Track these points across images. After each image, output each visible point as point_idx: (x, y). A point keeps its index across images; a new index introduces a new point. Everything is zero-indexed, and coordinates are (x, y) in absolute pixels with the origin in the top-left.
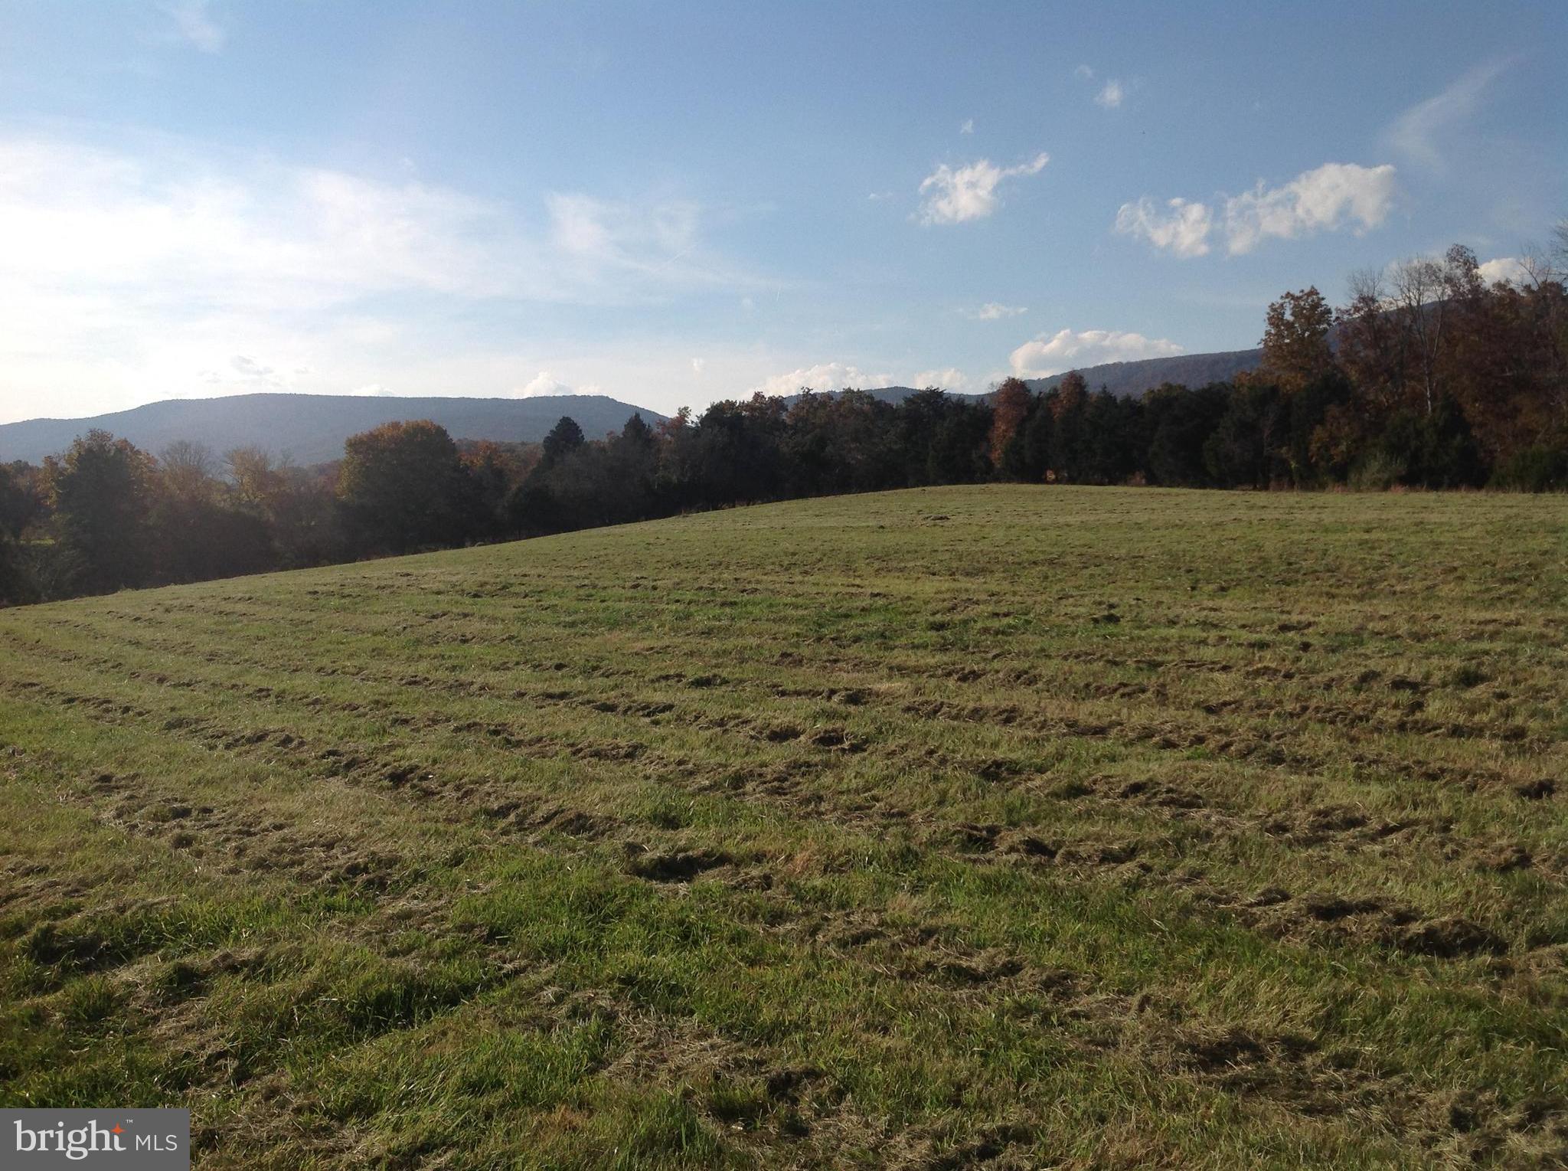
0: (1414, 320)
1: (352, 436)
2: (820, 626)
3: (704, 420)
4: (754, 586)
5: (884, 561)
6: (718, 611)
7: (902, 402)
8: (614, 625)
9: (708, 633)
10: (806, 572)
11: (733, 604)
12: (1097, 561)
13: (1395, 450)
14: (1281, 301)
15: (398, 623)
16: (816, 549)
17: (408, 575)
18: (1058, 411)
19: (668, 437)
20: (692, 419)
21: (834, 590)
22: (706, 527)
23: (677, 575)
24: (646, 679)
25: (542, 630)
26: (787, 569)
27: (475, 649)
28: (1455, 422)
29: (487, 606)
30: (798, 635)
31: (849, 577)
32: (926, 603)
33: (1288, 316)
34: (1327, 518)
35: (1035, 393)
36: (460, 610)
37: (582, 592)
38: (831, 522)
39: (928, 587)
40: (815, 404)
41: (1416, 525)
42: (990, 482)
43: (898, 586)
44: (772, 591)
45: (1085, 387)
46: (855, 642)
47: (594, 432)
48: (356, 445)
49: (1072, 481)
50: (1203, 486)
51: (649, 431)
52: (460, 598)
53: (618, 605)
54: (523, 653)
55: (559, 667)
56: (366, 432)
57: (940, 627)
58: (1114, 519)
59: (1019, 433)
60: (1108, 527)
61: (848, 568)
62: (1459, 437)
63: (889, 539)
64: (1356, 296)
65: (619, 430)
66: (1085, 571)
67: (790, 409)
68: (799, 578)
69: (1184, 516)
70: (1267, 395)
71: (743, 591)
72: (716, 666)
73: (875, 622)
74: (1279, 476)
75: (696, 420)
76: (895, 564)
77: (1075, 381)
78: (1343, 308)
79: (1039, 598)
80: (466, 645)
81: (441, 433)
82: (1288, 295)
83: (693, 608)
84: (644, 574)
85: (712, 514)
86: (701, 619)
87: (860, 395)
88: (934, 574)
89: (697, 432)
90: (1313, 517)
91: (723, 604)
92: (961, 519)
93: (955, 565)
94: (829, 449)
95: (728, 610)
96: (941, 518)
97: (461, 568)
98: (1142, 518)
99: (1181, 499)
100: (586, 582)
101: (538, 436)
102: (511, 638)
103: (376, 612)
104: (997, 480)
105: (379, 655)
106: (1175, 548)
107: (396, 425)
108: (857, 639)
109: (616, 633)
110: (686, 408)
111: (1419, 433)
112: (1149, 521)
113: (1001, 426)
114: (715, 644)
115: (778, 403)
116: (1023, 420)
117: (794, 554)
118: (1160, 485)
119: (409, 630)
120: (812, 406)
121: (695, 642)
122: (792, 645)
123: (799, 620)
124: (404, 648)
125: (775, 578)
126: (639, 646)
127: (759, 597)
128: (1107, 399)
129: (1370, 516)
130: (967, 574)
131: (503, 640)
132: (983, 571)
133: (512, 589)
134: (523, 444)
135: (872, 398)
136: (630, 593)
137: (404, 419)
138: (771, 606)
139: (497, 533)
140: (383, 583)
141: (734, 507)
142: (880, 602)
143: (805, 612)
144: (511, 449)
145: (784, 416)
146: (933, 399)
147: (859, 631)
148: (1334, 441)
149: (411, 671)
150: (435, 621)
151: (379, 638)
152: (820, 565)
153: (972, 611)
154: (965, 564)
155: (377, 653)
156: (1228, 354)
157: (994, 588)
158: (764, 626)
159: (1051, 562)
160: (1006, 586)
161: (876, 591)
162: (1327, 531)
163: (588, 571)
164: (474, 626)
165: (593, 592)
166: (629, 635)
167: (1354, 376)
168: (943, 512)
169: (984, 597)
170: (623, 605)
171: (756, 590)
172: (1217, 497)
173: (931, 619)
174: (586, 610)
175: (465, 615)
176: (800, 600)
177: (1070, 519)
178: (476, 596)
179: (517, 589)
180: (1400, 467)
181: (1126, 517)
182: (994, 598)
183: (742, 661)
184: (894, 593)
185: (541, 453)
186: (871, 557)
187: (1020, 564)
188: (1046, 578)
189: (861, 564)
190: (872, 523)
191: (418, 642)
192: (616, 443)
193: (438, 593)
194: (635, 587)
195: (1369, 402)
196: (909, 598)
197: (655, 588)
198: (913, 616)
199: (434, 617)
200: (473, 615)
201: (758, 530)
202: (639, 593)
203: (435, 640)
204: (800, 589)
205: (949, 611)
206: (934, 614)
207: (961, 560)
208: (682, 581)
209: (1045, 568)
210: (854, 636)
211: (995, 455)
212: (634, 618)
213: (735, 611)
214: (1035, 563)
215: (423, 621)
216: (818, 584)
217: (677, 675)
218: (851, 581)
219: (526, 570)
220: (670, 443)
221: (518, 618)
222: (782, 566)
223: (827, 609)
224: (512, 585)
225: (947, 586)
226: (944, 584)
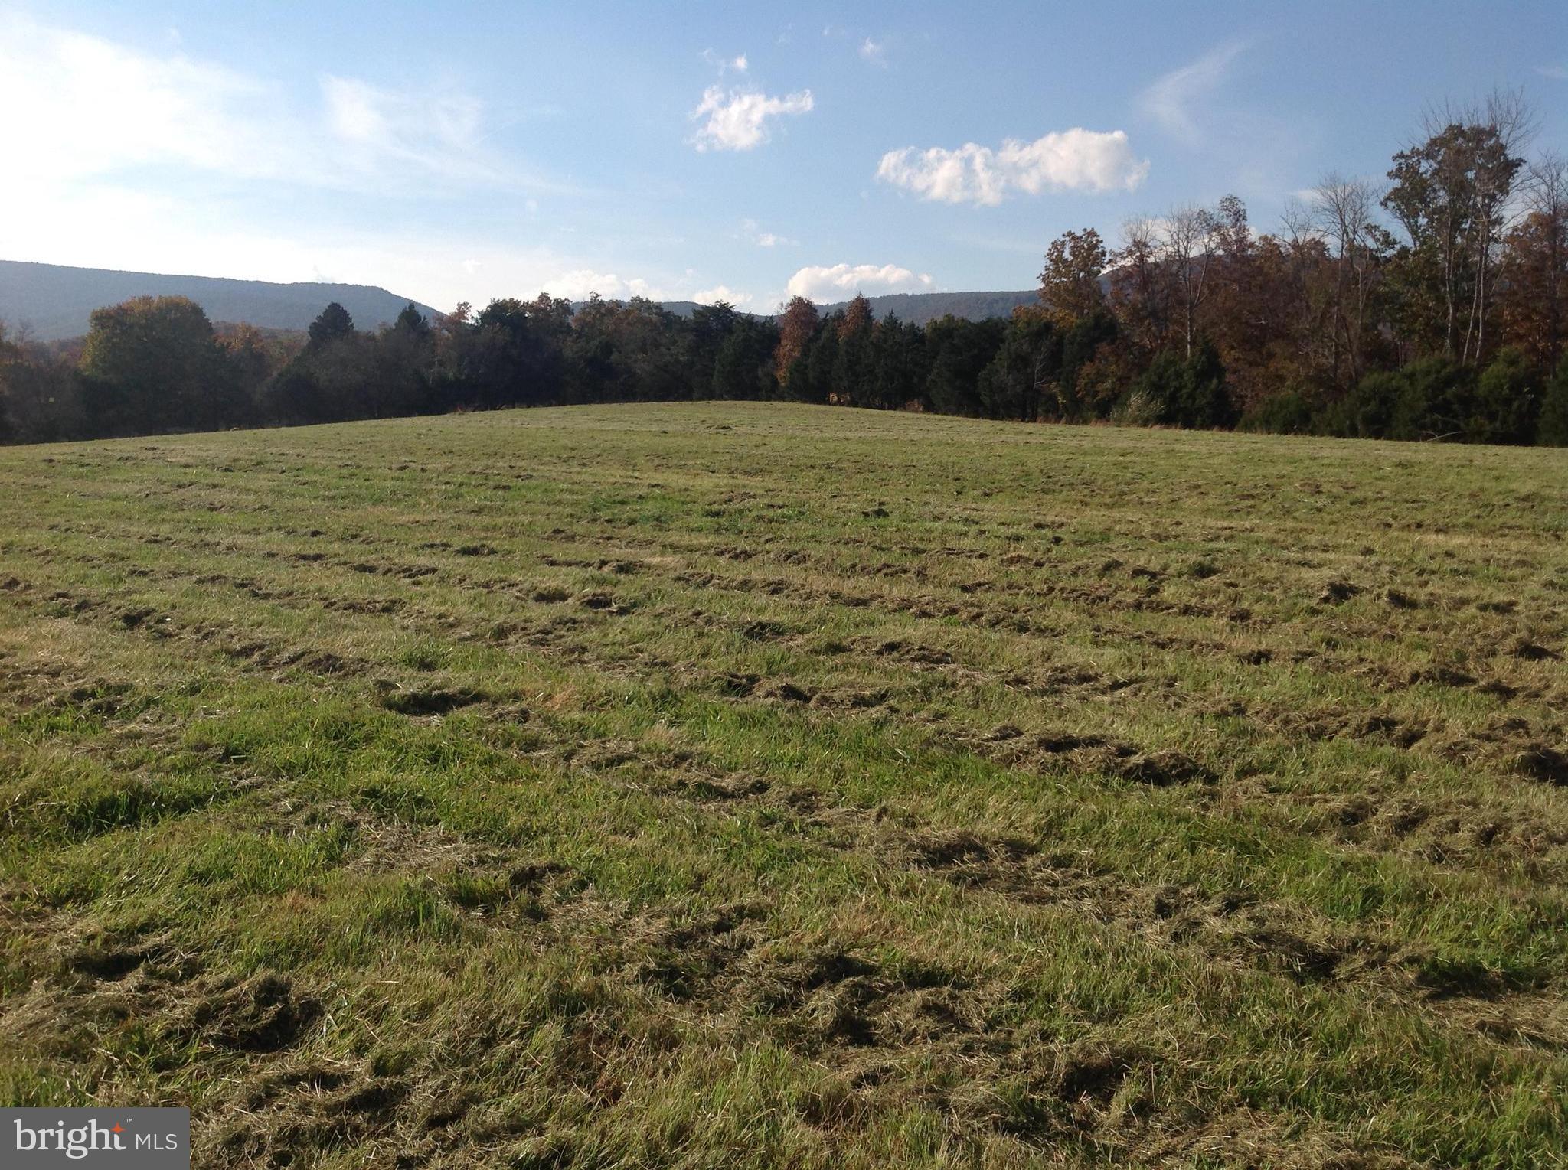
0: (1181, 266)
1: (98, 309)
2: (595, 510)
3: (484, 316)
4: (529, 473)
5: (663, 459)
6: (489, 493)
7: (691, 316)
8: (378, 501)
9: (479, 511)
10: (584, 465)
11: (505, 488)
12: (872, 468)
13: (1156, 388)
14: (1062, 239)
15: (140, 490)
16: (597, 446)
17: (154, 449)
18: (843, 333)
19: (445, 332)
20: (472, 317)
21: (612, 480)
22: (482, 424)
23: (446, 461)
24: (410, 546)
25: (299, 502)
26: (564, 461)
27: (223, 516)
28: (1211, 367)
29: (240, 479)
30: (572, 516)
31: (628, 470)
32: (703, 494)
33: (1067, 255)
34: (1087, 444)
35: (821, 315)
36: (209, 481)
37: (344, 471)
38: (615, 426)
39: (707, 482)
40: (603, 310)
41: (1168, 452)
42: (775, 400)
43: (676, 480)
44: (548, 478)
45: (870, 311)
46: (630, 524)
47: (364, 322)
48: (102, 319)
49: (854, 403)
50: (976, 415)
51: (425, 324)
52: (209, 471)
53: (383, 484)
54: (276, 520)
55: (315, 534)
56: (114, 305)
57: (718, 514)
58: (891, 435)
59: (805, 353)
60: (884, 441)
61: (628, 461)
62: (1215, 381)
63: (670, 443)
64: (1130, 240)
65: (392, 318)
66: (859, 476)
67: (576, 312)
68: (578, 469)
69: (956, 437)
70: (1042, 331)
71: (517, 477)
72: (485, 538)
73: (651, 508)
74: (1047, 411)
75: (476, 315)
76: (675, 462)
77: (862, 306)
78: (1117, 251)
79: (814, 495)
80: (215, 513)
81: (197, 311)
82: (1069, 234)
83: (463, 490)
84: (413, 459)
85: (489, 413)
86: (472, 499)
87: (648, 305)
88: (713, 472)
89: (475, 330)
90: (1075, 442)
91: (496, 488)
92: (743, 429)
93: (734, 465)
94: (614, 357)
95: (500, 493)
96: (724, 428)
97: (213, 446)
98: (917, 436)
99: (955, 424)
100: (349, 463)
101: (302, 326)
102: (263, 508)
103: (116, 481)
104: (781, 398)
105: (117, 516)
106: (945, 459)
107: (147, 300)
108: (632, 522)
109: (380, 507)
110: (465, 304)
111: (1179, 375)
112: (924, 438)
113: (786, 345)
114: (486, 520)
115: (563, 306)
116: (810, 340)
117: (573, 449)
118: (936, 413)
119: (152, 497)
120: (598, 312)
121: (463, 518)
122: (567, 524)
123: (575, 503)
124: (146, 512)
125: (551, 468)
126: (405, 518)
127: (533, 482)
128: (892, 323)
129: (1126, 444)
130: (746, 473)
131: (255, 510)
132: (762, 471)
133: (268, 466)
134: (287, 331)
135: (661, 309)
136: (397, 474)
137: (156, 294)
138: (546, 490)
139: (253, 419)
140: (126, 455)
141: (514, 407)
142: (657, 491)
143: (580, 497)
144: (273, 335)
145: (570, 320)
146: (722, 312)
147: (635, 515)
148: (1101, 376)
149: (153, 530)
150: (181, 491)
151: (118, 504)
152: (599, 459)
153: (748, 503)
154: (745, 465)
155: (116, 515)
156: (1008, 293)
157: (771, 485)
158: (537, 507)
159: (829, 467)
160: (783, 484)
161: (654, 482)
162: (1086, 453)
163: (351, 454)
164: (224, 496)
165: (357, 471)
166: (394, 509)
167: (1122, 317)
168: (726, 423)
169: (761, 492)
170: (389, 484)
171: (531, 476)
172: (986, 424)
173: (707, 507)
174: (348, 487)
175: (215, 486)
176: (576, 487)
177: (850, 435)
178: (227, 470)
179: (273, 466)
180: (1158, 406)
181: (902, 435)
182: (770, 493)
183: (512, 535)
184: (673, 485)
185: (306, 340)
186: (652, 455)
187: (797, 467)
188: (822, 479)
189: (640, 460)
190: (654, 428)
191: (162, 508)
192: (388, 334)
193: (187, 466)
194: (402, 468)
195: (1135, 344)
196: (686, 490)
197: (423, 470)
198: (690, 505)
199: (180, 487)
200: (223, 486)
201: (538, 429)
202: (405, 474)
203: (181, 506)
204: (577, 478)
205: (726, 502)
206: (710, 504)
207: (740, 461)
208: (454, 466)
209: (822, 472)
210: (629, 519)
211: (781, 374)
212: (400, 496)
213: (508, 494)
214: (813, 467)
215: (167, 490)
216: (595, 475)
217: (443, 545)
218: (630, 473)
219: (285, 450)
220: (448, 339)
221: (273, 491)
222: (560, 458)
223: (604, 496)
224: (267, 462)
225: (725, 481)
226: (723, 480)
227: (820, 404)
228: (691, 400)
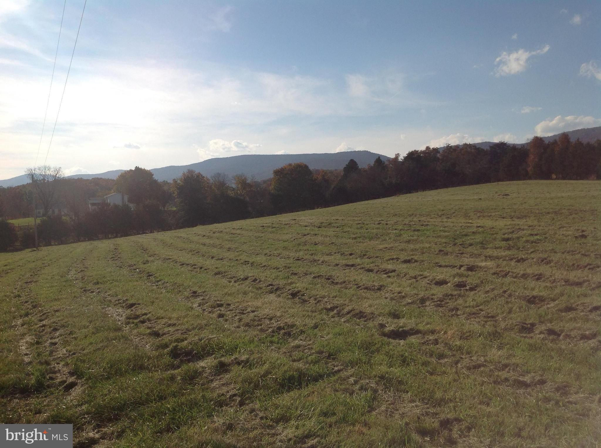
1: (275, 169)
2: (455, 239)
3: (406, 158)
4: (427, 223)
5: (481, 213)
6: (412, 233)
8: (371, 239)
9: (409, 242)
10: (448, 218)
11: (418, 230)
12: (576, 212)
15: (292, 237)
16: (452, 208)
17: (295, 220)
18: (557, 150)
19: (391, 165)
20: (401, 158)
21: (460, 225)
22: (406, 200)
23: (395, 219)
24: (385, 259)
25: (344, 240)
26: (440, 217)
27: (320, 247)
29: (324, 231)
30: (446, 243)
31: (467, 219)
32: (501, 230)
35: (547, 142)
36: (314, 233)
37: (359, 226)
38: (458, 197)
39: (501, 223)
40: (451, 150)
42: (527, 180)
43: (488, 223)
44: (434, 225)
45: (569, 139)
46: (470, 246)
47: (363, 165)
48: (277, 173)
49: (564, 178)
51: (384, 163)
52: (313, 228)
53: (372, 231)
54: (337, 249)
55: (351, 254)
56: (280, 168)
57: (507, 240)
58: (583, 194)
59: (540, 159)
60: (580, 198)
61: (466, 216)
63: (484, 204)
65: (372, 163)
66: (571, 216)
67: (441, 152)
68: (446, 220)
71: (422, 225)
72: (412, 255)
73: (478, 238)
76: (486, 214)
79: (550, 228)
80: (317, 246)
81: (306, 167)
83: (402, 232)
84: (382, 219)
85: (409, 195)
86: (405, 237)
87: (470, 146)
88: (503, 218)
89: (403, 163)
91: (414, 230)
92: (514, 195)
93: (513, 214)
94: (457, 168)
95: (416, 233)
96: (506, 195)
97: (314, 217)
98: (596, 194)
100: (360, 222)
101: (341, 167)
102: (332, 243)
103: (284, 233)
104: (530, 178)
107: (290, 165)
108: (471, 245)
109: (372, 242)
110: (398, 154)
113: (532, 157)
114: (412, 246)
115: (436, 150)
116: (542, 154)
117: (443, 210)
119: (296, 240)
121: (403, 245)
122: (443, 247)
123: (446, 237)
124: (294, 246)
125: (435, 220)
126: (381, 247)
127: (429, 227)
128: (579, 144)
130: (518, 218)
131: (330, 244)
132: (525, 216)
133: (332, 225)
134: (336, 170)
135: (476, 147)
136: (377, 226)
137: (294, 162)
138: (434, 231)
139: (326, 204)
140: (286, 223)
141: (417, 192)
142: (480, 230)
143: (448, 234)
144: (331, 172)
145: (438, 155)
146: (502, 146)
147: (472, 241)
149: (297, 255)
150: (305, 237)
151: (285, 243)
152: (454, 215)
153: (521, 233)
154: (517, 214)
155: (285, 248)
157: (530, 223)
158: (431, 239)
159: (555, 212)
160: (536, 223)
161: (479, 225)
163: (361, 218)
164: (319, 239)
165: (363, 226)
166: (377, 242)
168: (507, 192)
169: (526, 227)
170: (375, 231)
171: (428, 225)
173: (503, 236)
174: (360, 233)
175: (316, 235)
176: (446, 229)
177: (563, 195)
178: (319, 227)
179: (334, 225)
181: (588, 193)
182: (531, 228)
183: (423, 253)
184: (487, 226)
185: (342, 173)
186: (476, 211)
187: (542, 213)
188: (554, 219)
189: (472, 214)
190: (476, 197)
191: (299, 244)
192: (371, 168)
193: (306, 226)
194: (379, 224)
196: (493, 228)
197: (387, 224)
198: (495, 235)
199: (305, 235)
200: (318, 234)
201: (428, 201)
202: (381, 226)
203: (305, 244)
204: (446, 224)
205: (511, 233)
206: (504, 234)
207: (515, 212)
208: (398, 221)
209: (553, 215)
210: (470, 243)
211: (529, 169)
212: (379, 236)
213: (419, 233)
214: (548, 213)
215: (301, 237)
216: (453, 222)
217: (397, 258)
218: (468, 221)
219: (338, 218)
220: (392, 168)
221: (335, 236)
222: (438, 215)
223: (458, 233)
224: (332, 223)
225: (509, 223)
226: (508, 222)
227: (548, 180)
228: (490, 182)
